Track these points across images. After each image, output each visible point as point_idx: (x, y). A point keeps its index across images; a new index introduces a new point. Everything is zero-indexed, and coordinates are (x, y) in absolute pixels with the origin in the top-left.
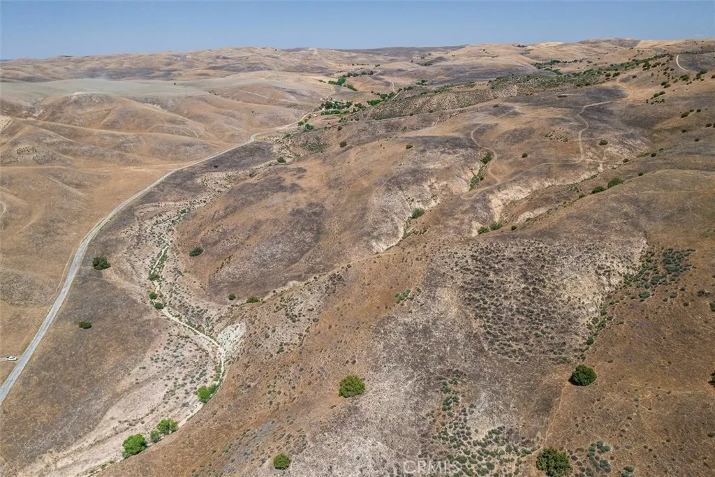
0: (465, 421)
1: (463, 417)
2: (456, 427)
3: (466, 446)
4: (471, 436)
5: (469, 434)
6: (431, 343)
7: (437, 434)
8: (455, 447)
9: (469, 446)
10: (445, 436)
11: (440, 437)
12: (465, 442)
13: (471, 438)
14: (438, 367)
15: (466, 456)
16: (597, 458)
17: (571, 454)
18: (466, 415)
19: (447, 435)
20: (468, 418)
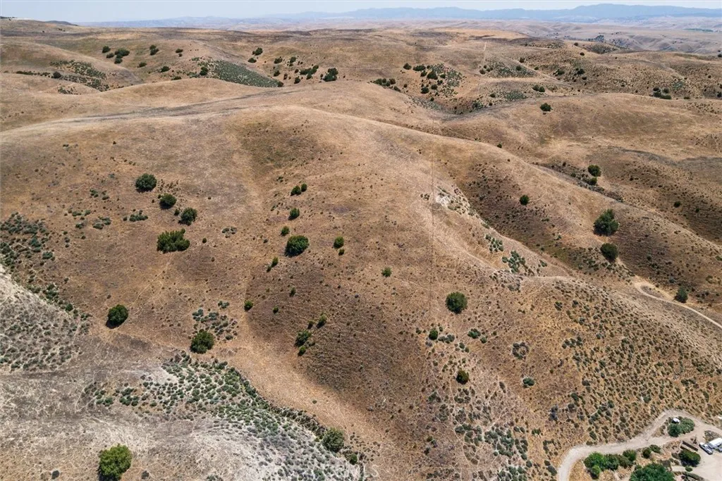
0: (157, 385)
1: (153, 386)
2: (162, 394)
3: (183, 389)
4: (174, 383)
5: (171, 385)
6: (42, 402)
7: (165, 410)
8: (182, 397)
9: (183, 387)
10: (169, 403)
11: (168, 408)
12: (179, 388)
13: (176, 384)
14: (76, 403)
15: (192, 390)
16: (206, 318)
17: (196, 332)
18: (151, 384)
19: (168, 401)
20: (155, 382)
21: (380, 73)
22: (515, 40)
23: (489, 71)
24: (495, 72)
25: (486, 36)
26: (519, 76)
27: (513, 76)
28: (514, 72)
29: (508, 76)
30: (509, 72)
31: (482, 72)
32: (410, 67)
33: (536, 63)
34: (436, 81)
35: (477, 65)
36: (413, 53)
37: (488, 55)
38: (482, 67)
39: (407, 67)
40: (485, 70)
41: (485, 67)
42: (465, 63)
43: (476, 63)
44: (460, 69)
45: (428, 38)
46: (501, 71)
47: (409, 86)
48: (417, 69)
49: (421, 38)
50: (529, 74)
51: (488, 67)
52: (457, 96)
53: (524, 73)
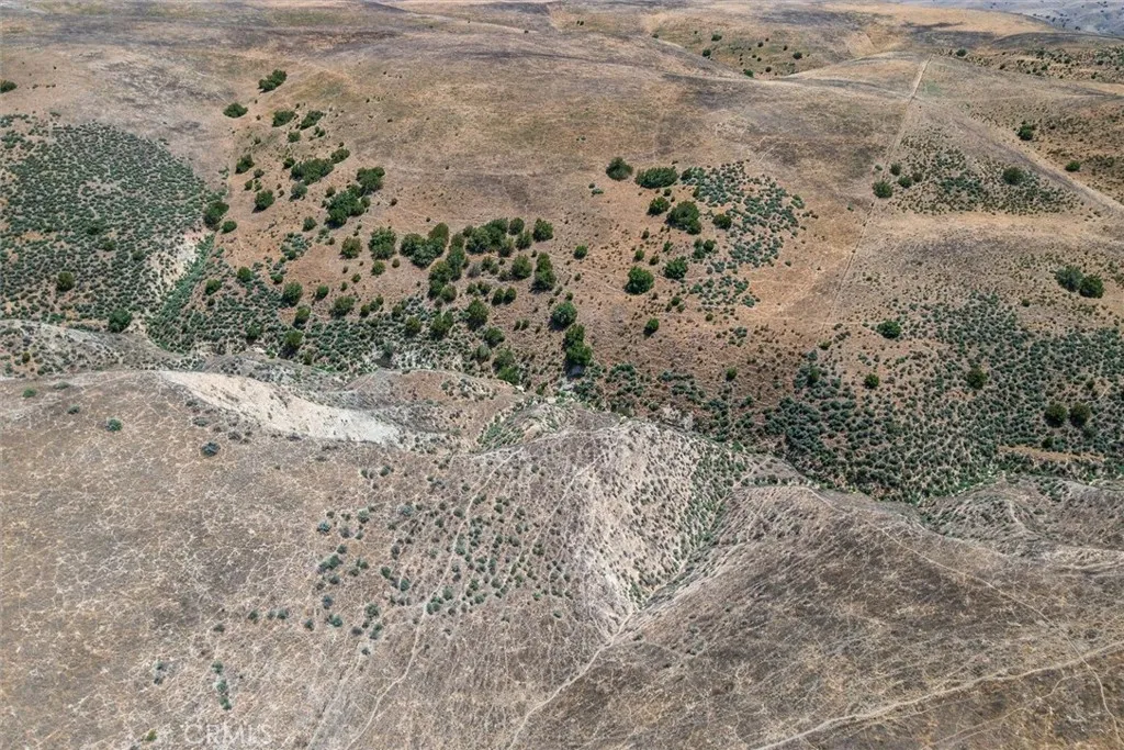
21: (518, 193)
22: (1013, 38)
23: (905, 184)
24: (925, 191)
25: (941, 25)
26: (1011, 206)
27: (990, 205)
28: (996, 188)
29: (970, 207)
30: (976, 189)
31: (882, 191)
32: (629, 170)
33: (1074, 146)
34: (692, 239)
35: (868, 159)
36: (663, 112)
37: (915, 122)
38: (886, 170)
39: (617, 170)
40: (893, 180)
41: (895, 170)
42: (828, 153)
43: (866, 153)
44: (802, 182)
45: (801, 28)
46: (947, 185)
47: (593, 253)
48: (647, 182)
49: (784, 27)
50: (1046, 197)
51: (907, 171)
52: (752, 317)
53: (1030, 196)
